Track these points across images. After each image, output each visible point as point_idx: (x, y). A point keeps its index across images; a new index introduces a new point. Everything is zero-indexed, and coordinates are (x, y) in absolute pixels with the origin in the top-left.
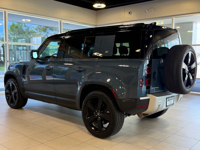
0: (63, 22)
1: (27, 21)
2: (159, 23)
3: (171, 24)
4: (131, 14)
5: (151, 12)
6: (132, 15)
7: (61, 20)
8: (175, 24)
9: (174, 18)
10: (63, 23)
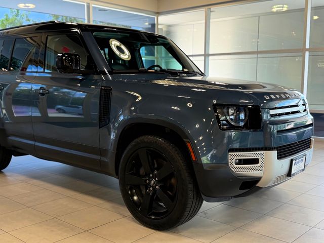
1: (28, 6)
2: (278, 9)
3: (304, 9)
7: (89, 1)
8: (311, 8)
10: (93, 7)
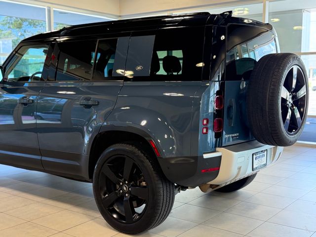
0: (54, 9)
3: (262, 14)
7: (50, 5)
8: (269, 13)
9: (267, 2)
10: (54, 11)
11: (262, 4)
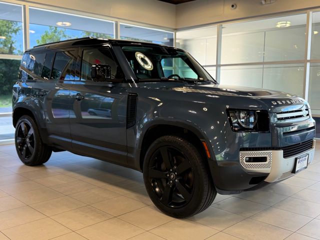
0: (120, 23)
1: (65, 24)
2: (282, 25)
3: (305, 25)
4: (235, 8)
5: (270, 3)
6: (237, 9)
7: (117, 20)
8: (312, 24)
9: (311, 13)
10: (120, 25)
11: (306, 14)
